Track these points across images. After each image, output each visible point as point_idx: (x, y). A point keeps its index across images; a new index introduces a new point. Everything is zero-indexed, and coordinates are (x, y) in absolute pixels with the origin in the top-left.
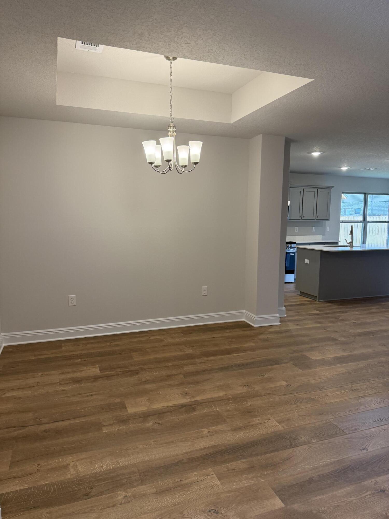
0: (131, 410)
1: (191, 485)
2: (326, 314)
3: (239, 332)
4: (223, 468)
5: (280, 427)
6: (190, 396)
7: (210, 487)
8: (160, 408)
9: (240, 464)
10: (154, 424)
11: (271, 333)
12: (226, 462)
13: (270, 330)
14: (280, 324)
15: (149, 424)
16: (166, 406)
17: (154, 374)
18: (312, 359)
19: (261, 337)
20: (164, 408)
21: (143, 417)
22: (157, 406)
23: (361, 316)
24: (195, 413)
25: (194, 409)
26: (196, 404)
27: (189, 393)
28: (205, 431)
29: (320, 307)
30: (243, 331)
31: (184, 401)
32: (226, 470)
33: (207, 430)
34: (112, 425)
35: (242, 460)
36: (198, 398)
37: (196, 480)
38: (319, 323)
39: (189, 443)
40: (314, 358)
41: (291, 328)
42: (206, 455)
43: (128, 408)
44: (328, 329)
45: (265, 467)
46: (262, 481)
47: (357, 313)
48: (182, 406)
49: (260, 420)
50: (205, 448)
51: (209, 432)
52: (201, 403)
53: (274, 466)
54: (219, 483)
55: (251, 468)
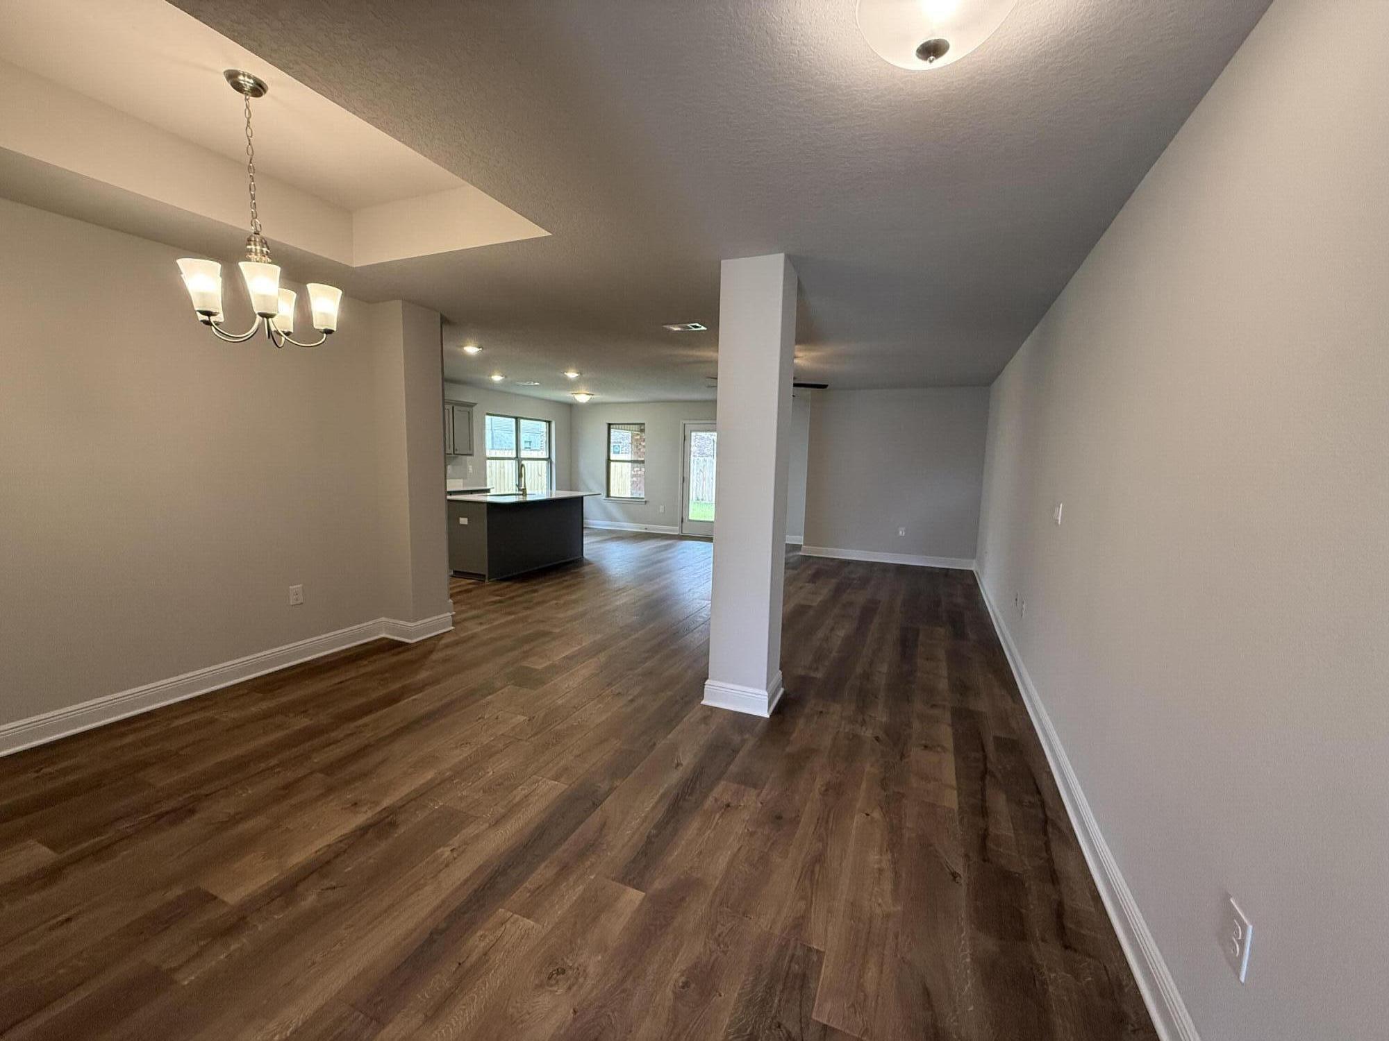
0: (234, 896)
1: (487, 958)
2: (512, 598)
3: (389, 660)
4: (520, 896)
5: (561, 786)
6: (366, 804)
7: (522, 938)
8: (312, 856)
9: (543, 873)
10: (319, 894)
11: (447, 646)
12: (518, 883)
13: (443, 642)
14: (452, 628)
15: (310, 900)
16: (325, 847)
17: (244, 795)
18: (536, 670)
19: (435, 657)
20: (321, 852)
21: (280, 896)
22: (300, 857)
23: (558, 593)
24: (402, 830)
25: (393, 825)
26: (391, 814)
27: (360, 801)
28: (446, 852)
29: (497, 590)
30: (393, 655)
31: (360, 819)
32: (528, 895)
33: (449, 849)
34: (198, 955)
35: (543, 866)
36: (386, 802)
37: (488, 944)
38: (510, 614)
39: (428, 889)
40: (539, 667)
41: (475, 631)
42: (476, 891)
43: (221, 897)
44: (530, 621)
45: (581, 855)
46: (592, 877)
47: (551, 589)
48: (363, 830)
49: (525, 789)
50: (466, 882)
51: (452, 850)
52: (400, 808)
53: (591, 847)
54: (532, 923)
55: (565, 870)
